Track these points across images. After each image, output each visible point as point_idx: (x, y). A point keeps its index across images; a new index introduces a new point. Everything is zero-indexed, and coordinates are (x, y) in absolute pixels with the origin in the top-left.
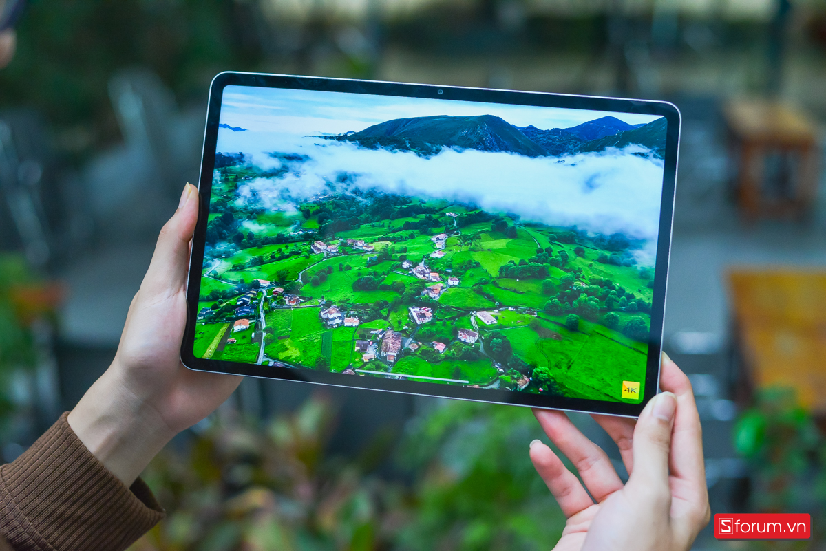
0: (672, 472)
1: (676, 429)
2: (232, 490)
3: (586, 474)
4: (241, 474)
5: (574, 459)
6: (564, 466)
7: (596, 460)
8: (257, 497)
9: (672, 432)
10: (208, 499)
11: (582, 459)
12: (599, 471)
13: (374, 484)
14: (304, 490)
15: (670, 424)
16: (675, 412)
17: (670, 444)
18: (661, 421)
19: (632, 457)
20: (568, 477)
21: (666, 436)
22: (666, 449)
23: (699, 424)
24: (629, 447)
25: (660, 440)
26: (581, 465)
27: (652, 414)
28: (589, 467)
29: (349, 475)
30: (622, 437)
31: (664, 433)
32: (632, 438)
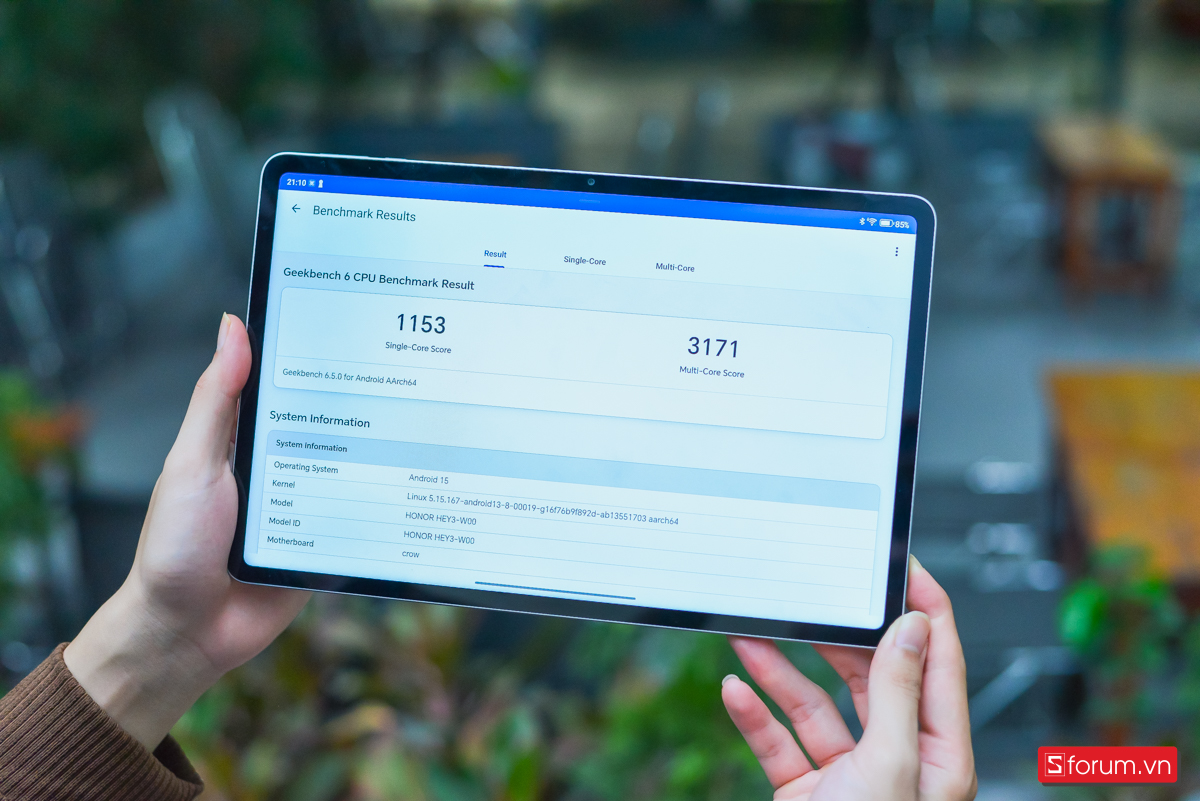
0: (923, 727)
1: (930, 665)
2: (335, 706)
3: (803, 728)
4: (347, 684)
5: (785, 706)
6: (770, 713)
7: (817, 706)
8: (371, 717)
9: (924, 670)
10: (299, 722)
11: (797, 706)
12: (821, 724)
13: (539, 695)
14: (439, 705)
15: (921, 657)
16: (928, 640)
17: (922, 686)
18: (908, 653)
19: (866, 702)
20: (776, 729)
21: (916, 675)
22: (915, 694)
23: (963, 660)
24: (864, 689)
25: (907, 681)
26: (795, 714)
27: (894, 644)
28: (807, 717)
29: (503, 683)
30: (854, 675)
31: (913, 670)
32: (867, 677)
